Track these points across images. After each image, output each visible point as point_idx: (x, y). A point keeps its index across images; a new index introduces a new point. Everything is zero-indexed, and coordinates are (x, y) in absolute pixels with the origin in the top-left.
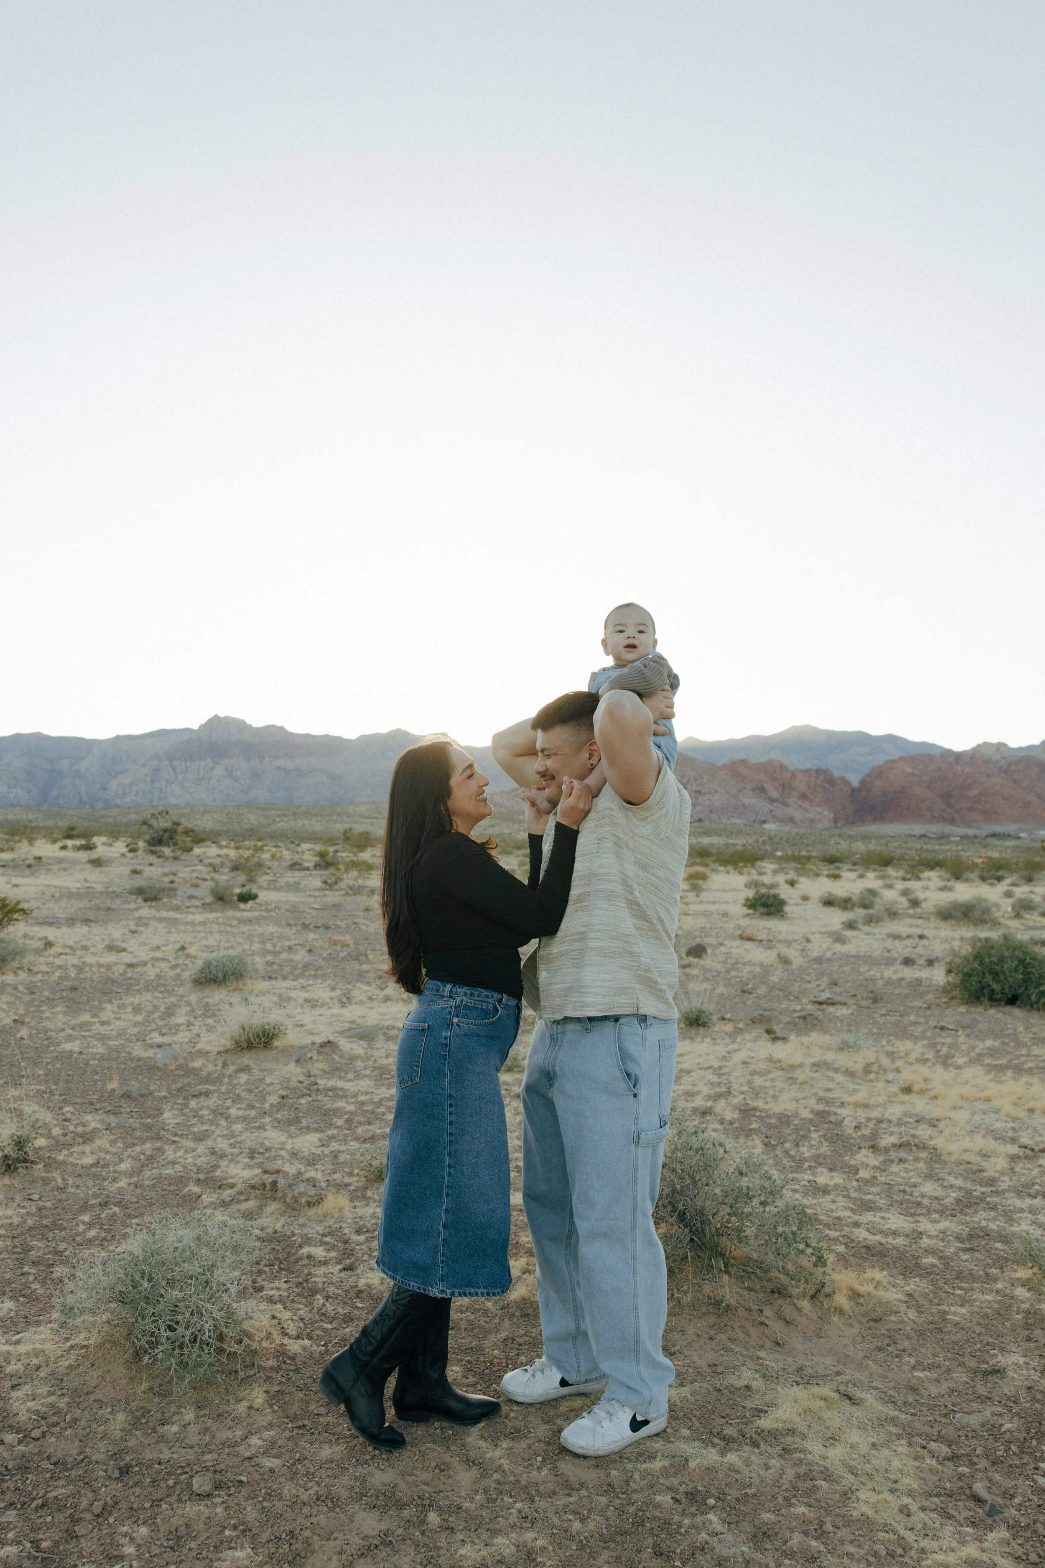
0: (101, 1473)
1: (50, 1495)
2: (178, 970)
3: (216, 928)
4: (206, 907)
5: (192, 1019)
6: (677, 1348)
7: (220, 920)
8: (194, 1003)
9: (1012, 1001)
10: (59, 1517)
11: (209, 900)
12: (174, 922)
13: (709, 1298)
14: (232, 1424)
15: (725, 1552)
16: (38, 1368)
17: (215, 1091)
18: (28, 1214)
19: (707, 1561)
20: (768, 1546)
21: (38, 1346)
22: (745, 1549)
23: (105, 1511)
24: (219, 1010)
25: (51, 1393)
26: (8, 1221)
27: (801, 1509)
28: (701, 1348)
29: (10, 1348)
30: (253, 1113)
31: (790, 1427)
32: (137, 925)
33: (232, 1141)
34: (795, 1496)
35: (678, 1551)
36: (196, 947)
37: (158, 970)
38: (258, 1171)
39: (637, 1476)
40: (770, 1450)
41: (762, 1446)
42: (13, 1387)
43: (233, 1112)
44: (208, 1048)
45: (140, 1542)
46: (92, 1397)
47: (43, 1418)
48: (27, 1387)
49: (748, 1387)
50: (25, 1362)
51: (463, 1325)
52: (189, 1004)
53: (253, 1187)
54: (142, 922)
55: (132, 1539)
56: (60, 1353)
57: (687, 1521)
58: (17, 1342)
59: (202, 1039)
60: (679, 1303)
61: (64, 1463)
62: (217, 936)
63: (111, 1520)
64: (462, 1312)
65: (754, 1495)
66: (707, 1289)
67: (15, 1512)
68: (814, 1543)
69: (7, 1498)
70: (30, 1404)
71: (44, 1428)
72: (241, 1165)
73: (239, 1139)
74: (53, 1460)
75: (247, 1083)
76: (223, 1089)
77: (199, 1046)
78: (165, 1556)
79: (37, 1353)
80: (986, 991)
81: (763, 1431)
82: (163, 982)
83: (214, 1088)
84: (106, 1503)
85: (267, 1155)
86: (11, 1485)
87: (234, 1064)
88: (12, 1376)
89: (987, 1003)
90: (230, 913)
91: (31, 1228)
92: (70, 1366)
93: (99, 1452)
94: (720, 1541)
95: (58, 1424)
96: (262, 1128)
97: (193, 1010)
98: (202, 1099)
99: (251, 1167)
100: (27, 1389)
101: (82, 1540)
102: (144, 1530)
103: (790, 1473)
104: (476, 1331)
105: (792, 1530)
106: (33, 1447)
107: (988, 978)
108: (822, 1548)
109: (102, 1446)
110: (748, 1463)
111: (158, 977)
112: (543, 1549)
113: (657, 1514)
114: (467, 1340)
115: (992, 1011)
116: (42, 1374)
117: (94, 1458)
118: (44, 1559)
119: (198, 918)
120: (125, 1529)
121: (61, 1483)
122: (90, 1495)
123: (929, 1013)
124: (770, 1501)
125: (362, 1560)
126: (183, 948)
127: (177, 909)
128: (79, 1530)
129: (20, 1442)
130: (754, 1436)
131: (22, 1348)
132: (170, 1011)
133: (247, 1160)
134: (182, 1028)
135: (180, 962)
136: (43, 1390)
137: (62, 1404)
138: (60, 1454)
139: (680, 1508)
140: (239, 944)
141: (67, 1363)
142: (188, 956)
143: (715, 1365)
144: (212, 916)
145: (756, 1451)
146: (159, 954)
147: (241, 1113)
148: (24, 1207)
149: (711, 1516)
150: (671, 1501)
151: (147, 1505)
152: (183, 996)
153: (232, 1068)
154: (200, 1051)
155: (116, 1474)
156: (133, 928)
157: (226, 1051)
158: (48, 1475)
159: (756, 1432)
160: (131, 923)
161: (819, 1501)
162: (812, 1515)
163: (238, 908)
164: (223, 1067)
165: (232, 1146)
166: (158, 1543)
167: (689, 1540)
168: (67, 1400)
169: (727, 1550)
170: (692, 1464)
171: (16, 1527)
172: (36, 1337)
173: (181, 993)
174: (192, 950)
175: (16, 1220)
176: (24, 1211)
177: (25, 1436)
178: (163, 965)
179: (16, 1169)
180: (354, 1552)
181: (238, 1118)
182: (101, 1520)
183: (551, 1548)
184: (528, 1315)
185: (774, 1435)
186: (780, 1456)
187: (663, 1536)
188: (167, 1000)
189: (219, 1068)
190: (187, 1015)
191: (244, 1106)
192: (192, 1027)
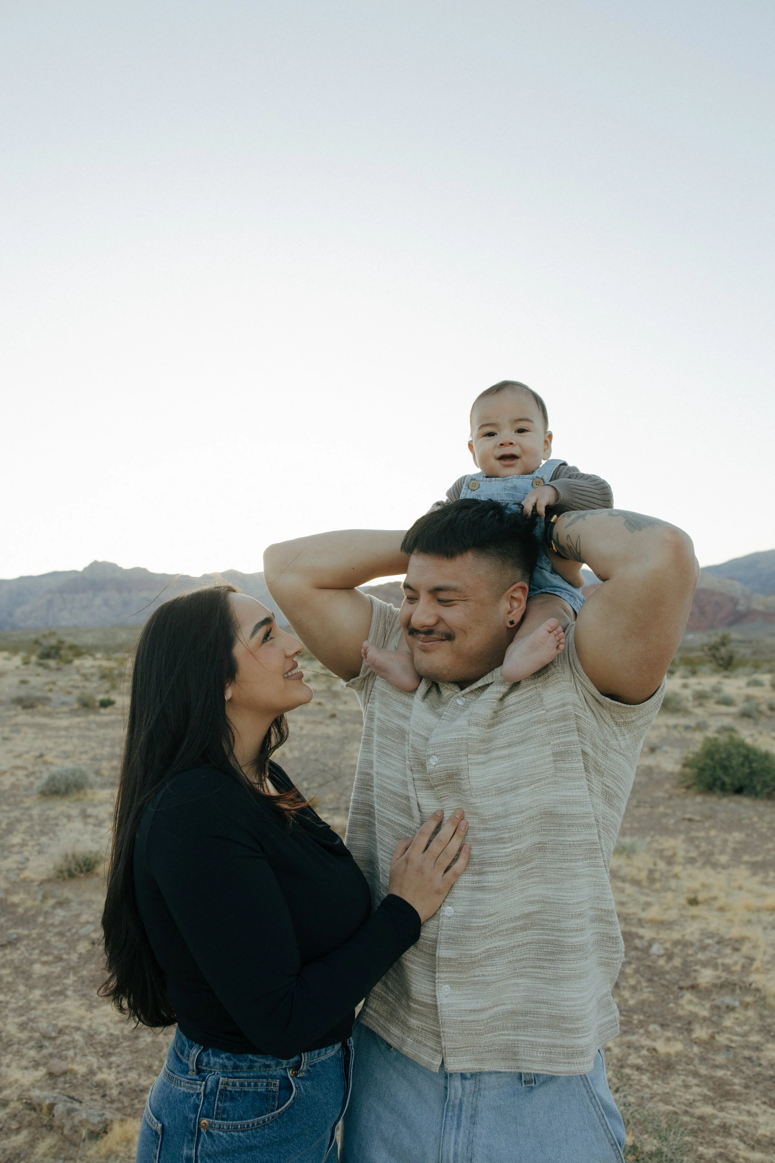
2: (32, 779)
3: (77, 732)
4: (73, 713)
5: (27, 838)
7: (82, 725)
8: (36, 816)
9: (739, 791)
11: (76, 706)
12: (42, 727)
17: (25, 937)
24: (57, 825)
30: (57, 969)
32: (12, 732)
36: (54, 753)
37: (13, 779)
43: (38, 969)
44: (33, 876)
52: (31, 818)
54: (16, 728)
59: (31, 864)
62: (75, 741)
73: (33, 1015)
75: (62, 923)
76: (34, 933)
77: (26, 874)
80: (718, 783)
82: (15, 792)
83: (26, 932)
87: (53, 897)
89: (718, 792)
90: (92, 717)
96: (62, 993)
97: (32, 826)
98: (7, 951)
107: (720, 773)
111: (14, 786)
115: (725, 801)
119: (64, 722)
123: (672, 803)
126: (41, 756)
127: (49, 715)
132: (10, 830)
134: (16, 849)
135: (36, 769)
140: (93, 748)
142: (45, 763)
144: (76, 720)
146: (19, 762)
147: (44, 970)
152: (27, 809)
153: (51, 902)
154: (24, 880)
156: (6, 734)
157: (49, 880)
160: (7, 729)
163: (100, 714)
164: (42, 901)
165: (22, 1027)
173: (26, 805)
174: (49, 758)
178: (21, 774)
181: (40, 978)
188: (12, 815)
189: (37, 903)
190: (25, 832)
191: (50, 958)
192: (25, 848)
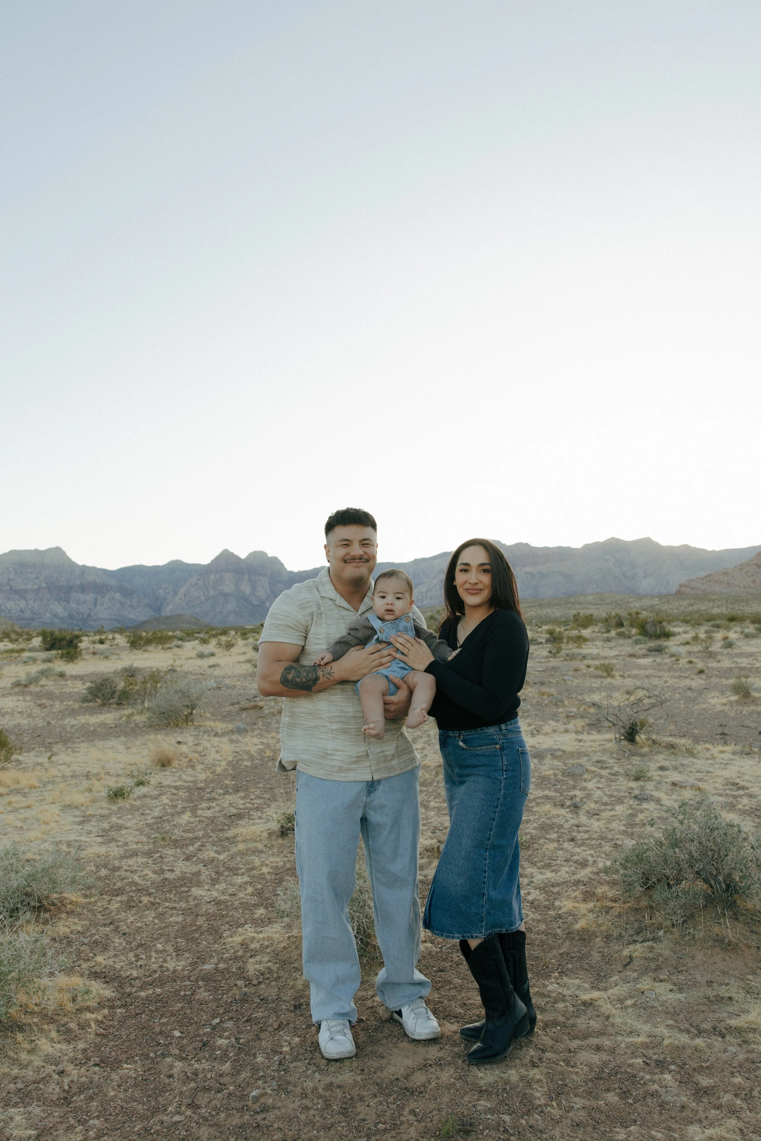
0: (284, 1007)
1: (253, 1016)
6: (685, 968)
10: (255, 1028)
13: (717, 935)
14: (368, 987)
15: (668, 1098)
16: (267, 947)
17: (425, 791)
18: (289, 861)
19: (653, 1102)
20: (704, 1100)
21: (270, 935)
22: (684, 1099)
23: (280, 1027)
25: (269, 961)
26: (276, 864)
27: (738, 1080)
28: (705, 970)
29: (255, 935)
31: (753, 1026)
33: (425, 822)
34: (739, 1071)
35: (634, 1094)
38: (435, 841)
39: (623, 1045)
40: (732, 1040)
41: (728, 1038)
42: (251, 956)
44: (429, 764)
45: (294, 1045)
46: (292, 965)
47: (262, 974)
48: (258, 957)
49: (730, 998)
50: (261, 943)
51: (537, 942)
52: (429, 736)
53: (427, 850)
55: (290, 1044)
56: (281, 939)
57: (648, 1077)
58: (261, 932)
60: (694, 938)
61: (267, 1000)
63: (281, 1033)
64: (539, 934)
65: (707, 1067)
66: (716, 929)
67: (232, 1022)
68: (739, 1102)
69: (230, 1015)
70: (257, 966)
71: (261, 980)
72: (425, 837)
73: (430, 821)
74: (261, 998)
76: (431, 790)
78: (306, 1055)
79: (269, 938)
81: (731, 1027)
84: (282, 1023)
85: (444, 831)
86: (234, 1008)
88: (252, 950)
91: (288, 869)
92: (284, 947)
93: (288, 995)
94: (667, 1092)
95: (269, 978)
99: (432, 839)
100: (258, 958)
101: (263, 1041)
102: (297, 1039)
103: (741, 1057)
104: (545, 947)
105: (726, 1092)
106: (252, 990)
108: (745, 1106)
109: (290, 993)
110: (710, 1046)
112: (539, 1081)
113: (629, 1070)
114: (538, 952)
116: (268, 951)
117: (284, 999)
118: (239, 1048)
120: (287, 1038)
121: (262, 1010)
122: (274, 1018)
124: (719, 1073)
125: (419, 1072)
128: (262, 1035)
129: (246, 986)
130: (724, 1030)
131: (261, 936)
133: (429, 834)
136: (266, 959)
137: (274, 968)
138: (266, 995)
139: (647, 1069)
141: (282, 946)
143: (711, 982)
145: (720, 1039)
147: (436, 805)
148: (287, 857)
149: (668, 1077)
150: (642, 1064)
151: (304, 1027)
152: (426, 731)
155: (292, 1008)
158: (255, 1005)
159: (725, 1028)
161: (757, 1077)
162: (747, 1085)
164: (436, 776)
166: (304, 1048)
167: (645, 1088)
168: (277, 965)
169: (670, 1098)
170: (666, 1042)
171: (231, 1030)
172: (272, 930)
173: (426, 729)
175: (281, 864)
176: (286, 859)
177: (250, 983)
179: (287, 834)
180: (415, 1067)
181: (434, 808)
182: (276, 1032)
183: (545, 1081)
184: (584, 940)
185: (739, 1031)
186: (740, 1045)
187: (627, 1083)
188: (415, 734)
189: (432, 777)
190: (424, 743)
191: (440, 800)
192: (424, 751)
